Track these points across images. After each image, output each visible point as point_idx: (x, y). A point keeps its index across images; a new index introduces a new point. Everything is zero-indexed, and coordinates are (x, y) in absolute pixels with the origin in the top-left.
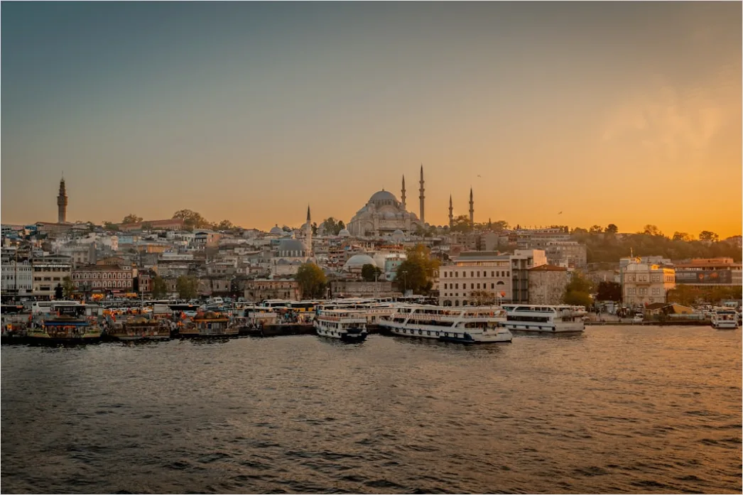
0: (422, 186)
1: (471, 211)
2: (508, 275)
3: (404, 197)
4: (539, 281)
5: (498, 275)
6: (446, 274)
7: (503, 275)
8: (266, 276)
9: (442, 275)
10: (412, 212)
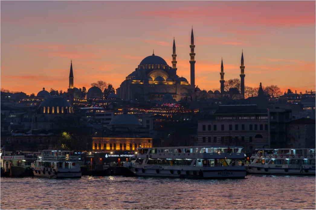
0: (192, 50)
1: (243, 76)
2: (266, 128)
3: (174, 62)
4: (297, 134)
5: (256, 128)
6: (204, 127)
7: (261, 129)
8: (25, 132)
9: (200, 129)
10: (183, 77)
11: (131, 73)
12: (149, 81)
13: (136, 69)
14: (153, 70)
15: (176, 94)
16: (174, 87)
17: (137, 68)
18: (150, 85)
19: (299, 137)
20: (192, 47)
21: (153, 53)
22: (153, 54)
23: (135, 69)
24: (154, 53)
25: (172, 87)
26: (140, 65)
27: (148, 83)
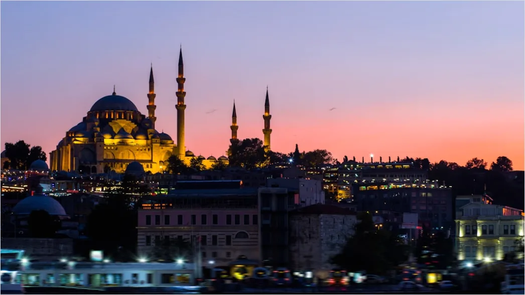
0: (181, 86)
2: (255, 222)
3: (152, 108)
4: (307, 232)
5: (237, 222)
6: (148, 219)
7: (246, 222)
9: (142, 221)
10: (164, 133)
11: (76, 124)
12: (105, 140)
13: (84, 118)
14: (113, 121)
15: (151, 161)
16: (149, 150)
17: (86, 117)
18: (107, 146)
19: (310, 237)
20: (181, 81)
21: (113, 91)
22: (114, 93)
23: (82, 119)
24: (116, 92)
25: (145, 150)
26: (91, 111)
27: (103, 142)
